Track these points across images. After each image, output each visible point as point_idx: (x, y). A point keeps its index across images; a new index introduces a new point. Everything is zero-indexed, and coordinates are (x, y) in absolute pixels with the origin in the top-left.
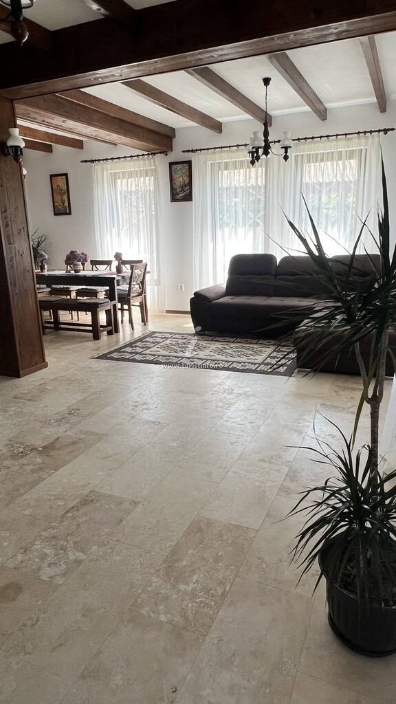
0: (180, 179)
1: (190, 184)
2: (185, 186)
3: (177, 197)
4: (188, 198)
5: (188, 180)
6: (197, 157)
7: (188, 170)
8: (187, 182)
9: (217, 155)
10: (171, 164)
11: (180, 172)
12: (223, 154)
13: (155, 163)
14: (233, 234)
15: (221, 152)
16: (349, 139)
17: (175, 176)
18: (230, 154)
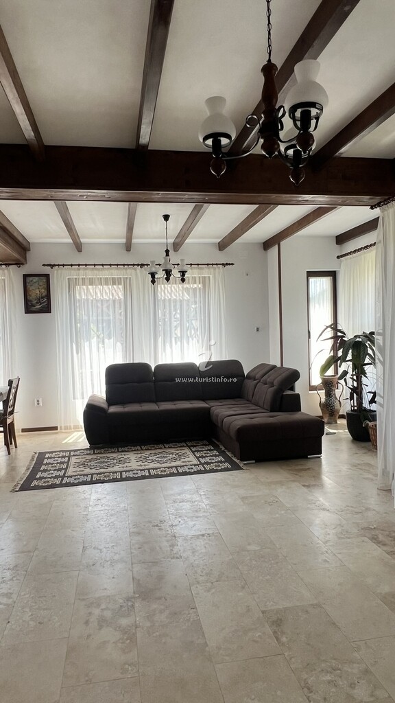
0: (36, 291)
1: (48, 296)
2: (42, 298)
3: (33, 309)
4: (47, 309)
5: (46, 292)
6: (59, 271)
7: (46, 283)
8: (44, 294)
9: (81, 272)
10: (25, 276)
11: (36, 284)
12: (87, 271)
13: (9, 274)
14: (101, 345)
15: (86, 269)
16: (202, 268)
17: (30, 288)
18: (96, 272)
